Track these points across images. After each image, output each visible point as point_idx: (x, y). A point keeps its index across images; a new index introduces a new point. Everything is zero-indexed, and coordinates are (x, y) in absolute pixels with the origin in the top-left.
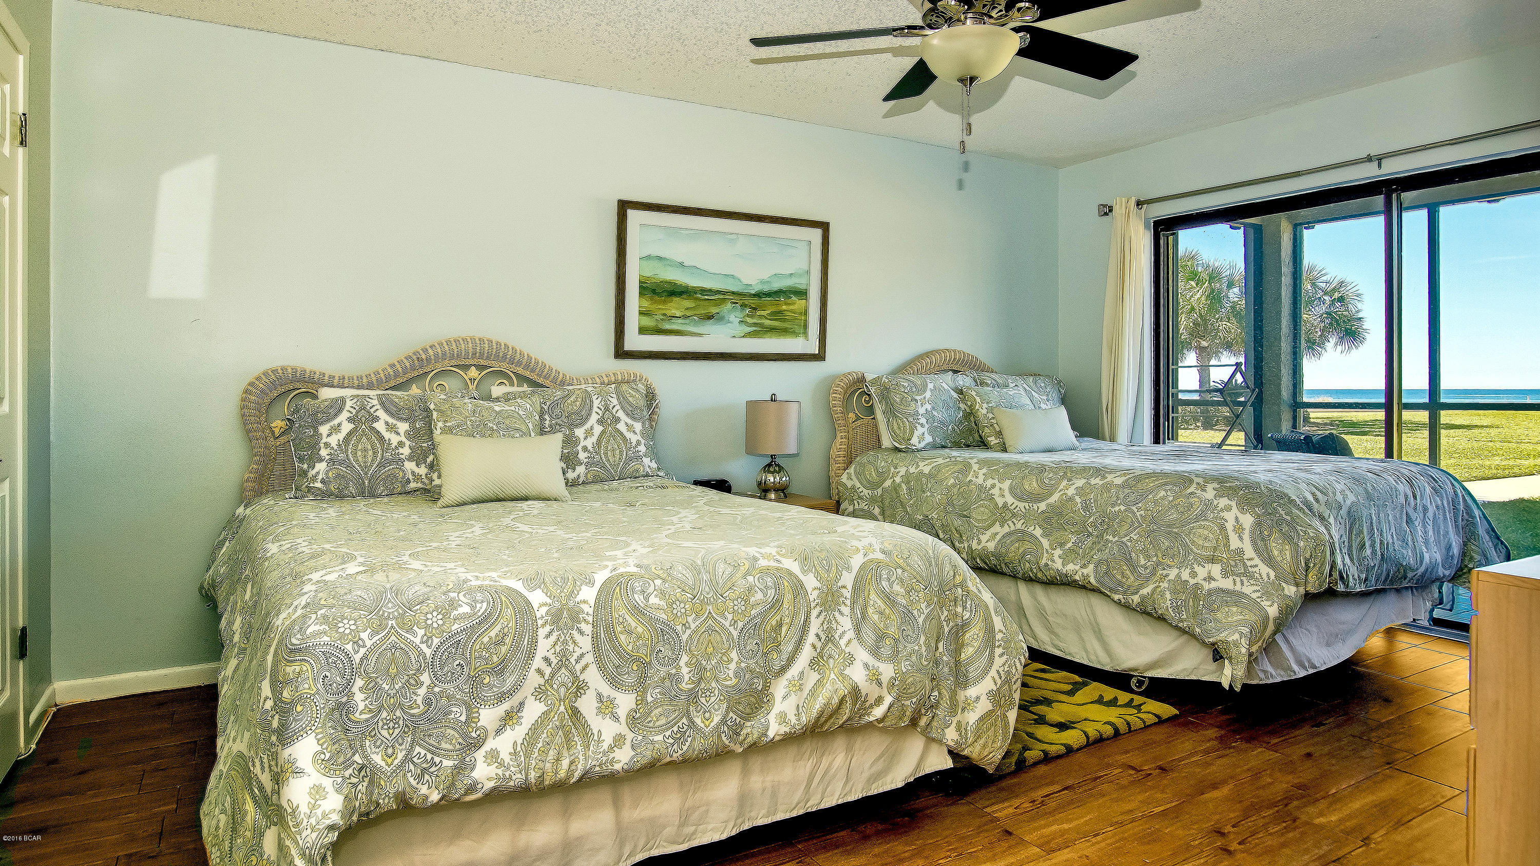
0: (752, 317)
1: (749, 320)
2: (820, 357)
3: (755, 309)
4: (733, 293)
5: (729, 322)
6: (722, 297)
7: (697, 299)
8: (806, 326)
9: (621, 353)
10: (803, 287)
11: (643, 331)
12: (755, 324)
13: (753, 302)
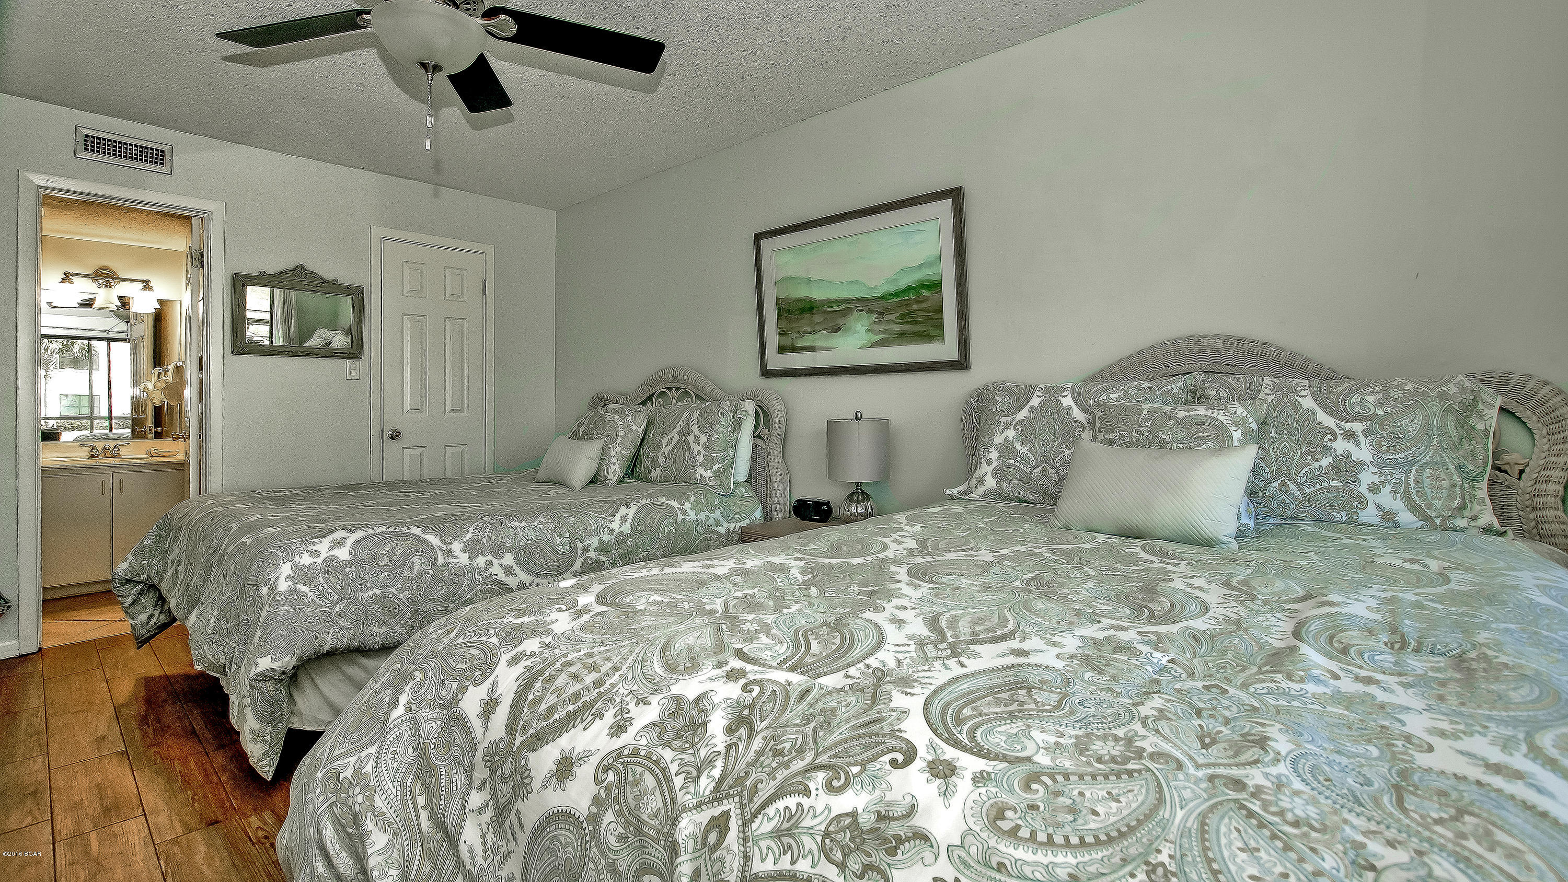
0: (879, 323)
1: (877, 328)
2: (962, 364)
3: (882, 314)
4: (858, 300)
5: (856, 332)
6: (847, 306)
7: (825, 312)
8: (941, 326)
9: (766, 373)
10: (936, 278)
11: (782, 349)
12: (883, 331)
13: (879, 306)
